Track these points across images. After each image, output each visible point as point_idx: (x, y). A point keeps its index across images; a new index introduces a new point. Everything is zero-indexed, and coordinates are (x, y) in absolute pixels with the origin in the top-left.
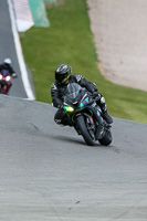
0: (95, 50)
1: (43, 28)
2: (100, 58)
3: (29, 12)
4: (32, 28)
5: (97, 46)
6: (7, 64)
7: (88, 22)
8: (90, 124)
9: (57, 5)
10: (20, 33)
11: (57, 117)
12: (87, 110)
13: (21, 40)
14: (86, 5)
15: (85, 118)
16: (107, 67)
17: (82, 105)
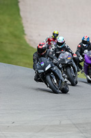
0: (23, 27)
5: (24, 25)
7: (18, 10)
16: (31, 38)
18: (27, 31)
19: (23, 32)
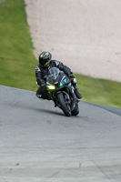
0: (31, 39)
2: (35, 46)
5: (32, 36)
8: (67, 100)
12: (65, 89)
17: (61, 84)
19: (31, 44)
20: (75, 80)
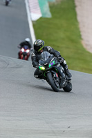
0: (80, 32)
1: (47, 19)
2: (83, 37)
3: (39, 8)
4: (41, 18)
6: (27, 42)
7: (75, 15)
8: (56, 78)
9: (56, 4)
10: (33, 21)
11: (36, 74)
12: (53, 69)
13: (34, 26)
14: (74, 4)
15: (52, 74)
17: (50, 65)
18: (84, 35)
19: (80, 36)
20: (65, 62)
